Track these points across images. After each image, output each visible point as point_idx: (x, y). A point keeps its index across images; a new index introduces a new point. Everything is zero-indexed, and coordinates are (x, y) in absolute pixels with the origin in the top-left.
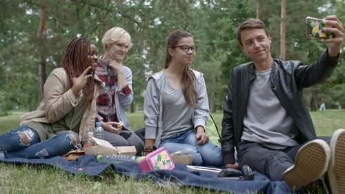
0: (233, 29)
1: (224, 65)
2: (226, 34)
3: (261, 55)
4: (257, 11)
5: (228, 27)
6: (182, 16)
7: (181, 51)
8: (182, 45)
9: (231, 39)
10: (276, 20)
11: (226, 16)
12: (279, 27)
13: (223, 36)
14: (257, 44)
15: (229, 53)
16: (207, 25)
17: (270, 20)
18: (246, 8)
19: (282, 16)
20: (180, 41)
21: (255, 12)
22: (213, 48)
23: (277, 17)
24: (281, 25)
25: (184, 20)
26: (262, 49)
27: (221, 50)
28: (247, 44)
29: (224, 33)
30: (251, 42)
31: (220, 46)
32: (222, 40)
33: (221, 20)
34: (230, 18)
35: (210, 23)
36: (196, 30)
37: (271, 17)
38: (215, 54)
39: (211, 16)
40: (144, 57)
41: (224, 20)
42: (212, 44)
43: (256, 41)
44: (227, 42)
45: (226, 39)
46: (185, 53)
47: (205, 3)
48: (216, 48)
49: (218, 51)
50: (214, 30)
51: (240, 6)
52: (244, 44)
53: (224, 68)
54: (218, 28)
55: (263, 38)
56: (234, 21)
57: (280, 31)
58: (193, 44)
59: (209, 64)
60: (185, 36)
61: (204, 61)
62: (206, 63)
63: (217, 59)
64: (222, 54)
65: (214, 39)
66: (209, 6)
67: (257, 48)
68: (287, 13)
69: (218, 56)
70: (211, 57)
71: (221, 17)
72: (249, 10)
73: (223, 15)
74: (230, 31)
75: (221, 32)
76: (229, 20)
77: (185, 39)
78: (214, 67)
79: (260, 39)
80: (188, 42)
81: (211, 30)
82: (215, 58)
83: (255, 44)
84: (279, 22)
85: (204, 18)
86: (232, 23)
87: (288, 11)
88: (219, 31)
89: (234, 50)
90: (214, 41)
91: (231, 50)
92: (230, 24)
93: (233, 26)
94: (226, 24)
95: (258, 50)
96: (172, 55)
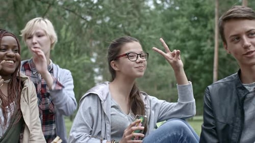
2: (182, 35)
4: (216, 10)
5: (185, 27)
6: (134, 14)
8: (126, 52)
9: (189, 40)
11: (183, 16)
13: (179, 38)
14: (247, 41)
15: (187, 56)
16: (161, 25)
18: (204, 7)
20: (124, 48)
21: (214, 11)
25: (137, 19)
26: (253, 49)
28: (232, 41)
29: (181, 33)
30: (238, 38)
32: (179, 42)
33: (178, 21)
34: (187, 18)
35: (164, 23)
39: (166, 16)
40: (93, 60)
41: (180, 21)
43: (244, 37)
44: (184, 44)
45: (183, 41)
47: (159, 2)
50: (169, 31)
51: (197, 6)
52: (228, 41)
54: (174, 28)
56: (191, 21)
60: (129, 41)
66: (163, 6)
67: (246, 47)
71: (177, 16)
72: (207, 9)
73: (179, 15)
74: (187, 31)
75: (178, 33)
76: (185, 19)
79: (250, 34)
81: (166, 31)
83: (243, 42)
86: (190, 23)
88: (175, 32)
89: (192, 52)
91: (188, 53)
92: (187, 24)
93: (190, 27)
94: (182, 24)
95: (248, 51)
96: (116, 69)
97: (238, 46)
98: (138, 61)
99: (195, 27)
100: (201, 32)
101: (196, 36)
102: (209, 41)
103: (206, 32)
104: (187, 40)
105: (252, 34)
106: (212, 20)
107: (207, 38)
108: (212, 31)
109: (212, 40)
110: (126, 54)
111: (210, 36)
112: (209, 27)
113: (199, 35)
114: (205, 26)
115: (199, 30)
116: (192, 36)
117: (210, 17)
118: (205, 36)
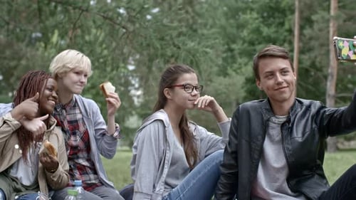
0: (261, 29)
1: (248, 81)
2: (251, 36)
3: (284, 92)
5: (254, 25)
7: (183, 91)
8: (183, 83)
9: (260, 43)
10: (323, 17)
11: (252, 10)
12: (328, 27)
13: (247, 39)
14: (280, 78)
16: (223, 21)
17: (314, 18)
19: (332, 13)
20: (181, 78)
21: (293, 5)
22: (233, 57)
23: (324, 14)
24: (331, 25)
26: (285, 85)
27: (244, 60)
28: (267, 77)
29: (249, 34)
31: (242, 54)
32: (246, 45)
33: (245, 16)
34: (258, 13)
35: (227, 19)
36: (208, 30)
37: (316, 13)
38: (236, 66)
39: (229, 8)
41: (248, 16)
42: (231, 50)
43: (278, 74)
44: (252, 48)
45: (252, 43)
46: (188, 95)
48: (237, 56)
49: (239, 60)
50: (234, 31)
53: (249, 86)
54: (241, 26)
55: (288, 72)
56: (263, 17)
57: (328, 32)
58: (197, 82)
59: (226, 81)
60: (187, 71)
61: (219, 75)
62: (222, 78)
63: (237, 73)
64: (246, 65)
65: (234, 42)
67: (279, 84)
68: (339, 7)
69: (240, 68)
70: (230, 71)
71: (244, 11)
72: (284, 2)
73: (246, 9)
74: (257, 31)
75: (245, 33)
76: (255, 15)
77: (187, 76)
78: (234, 84)
79: (283, 72)
80: (192, 79)
81: (229, 30)
82: (235, 71)
83: (277, 78)
84: (328, 21)
85: (220, 12)
86: (261, 19)
87: (341, 4)
88: (242, 31)
90: (234, 46)
92: (257, 21)
93: (262, 25)
94: (251, 21)
95: (281, 86)
96: (168, 97)
97: (271, 82)
98: (193, 94)
99: (269, 26)
100: (277, 32)
101: (269, 37)
102: (286, 45)
103: (283, 33)
104: (257, 42)
105: (285, 72)
106: (290, 17)
107: (284, 41)
108: (291, 31)
109: (291, 43)
110: (183, 85)
111: (288, 38)
112: (287, 26)
113: (273, 36)
114: (282, 24)
115: (273, 29)
116: (264, 38)
117: (288, 13)
118: (282, 38)
